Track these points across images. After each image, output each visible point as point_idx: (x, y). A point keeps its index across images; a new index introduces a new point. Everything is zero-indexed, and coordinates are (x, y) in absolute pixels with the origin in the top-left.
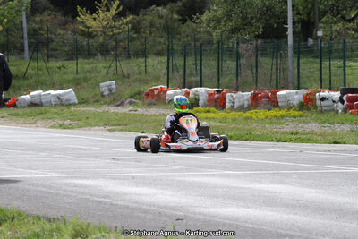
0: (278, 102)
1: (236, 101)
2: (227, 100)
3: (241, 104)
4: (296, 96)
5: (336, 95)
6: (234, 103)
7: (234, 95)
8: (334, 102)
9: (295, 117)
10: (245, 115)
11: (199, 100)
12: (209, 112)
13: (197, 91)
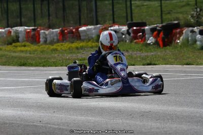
0: (80, 36)
1: (48, 36)
2: (41, 36)
3: (52, 39)
4: (94, 31)
5: (124, 28)
6: (46, 38)
7: (47, 32)
8: (123, 34)
10: (52, 47)
11: (19, 37)
12: (25, 46)
13: (17, 30)
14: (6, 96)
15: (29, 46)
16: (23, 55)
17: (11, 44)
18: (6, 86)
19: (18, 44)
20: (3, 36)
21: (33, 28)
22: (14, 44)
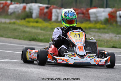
0: (89, 17)
2: (53, 14)
4: (103, 14)
6: (58, 17)
9: (99, 29)
11: (32, 13)
12: (37, 22)
13: (31, 6)
14: (11, 69)
15: (40, 22)
16: (34, 30)
17: (24, 19)
18: (13, 59)
20: (18, 11)
22: (27, 19)
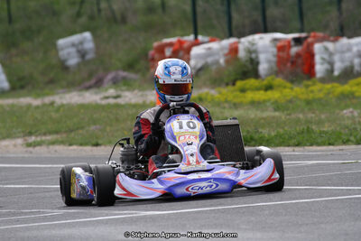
1: (336, 58)
2: (317, 58)
3: (347, 64)
6: (331, 64)
7: (330, 45)
10: (340, 88)
11: (258, 63)
13: (253, 44)
17: (234, 83)
19: (252, 82)
20: (217, 62)
21: (296, 35)
22: (239, 84)
